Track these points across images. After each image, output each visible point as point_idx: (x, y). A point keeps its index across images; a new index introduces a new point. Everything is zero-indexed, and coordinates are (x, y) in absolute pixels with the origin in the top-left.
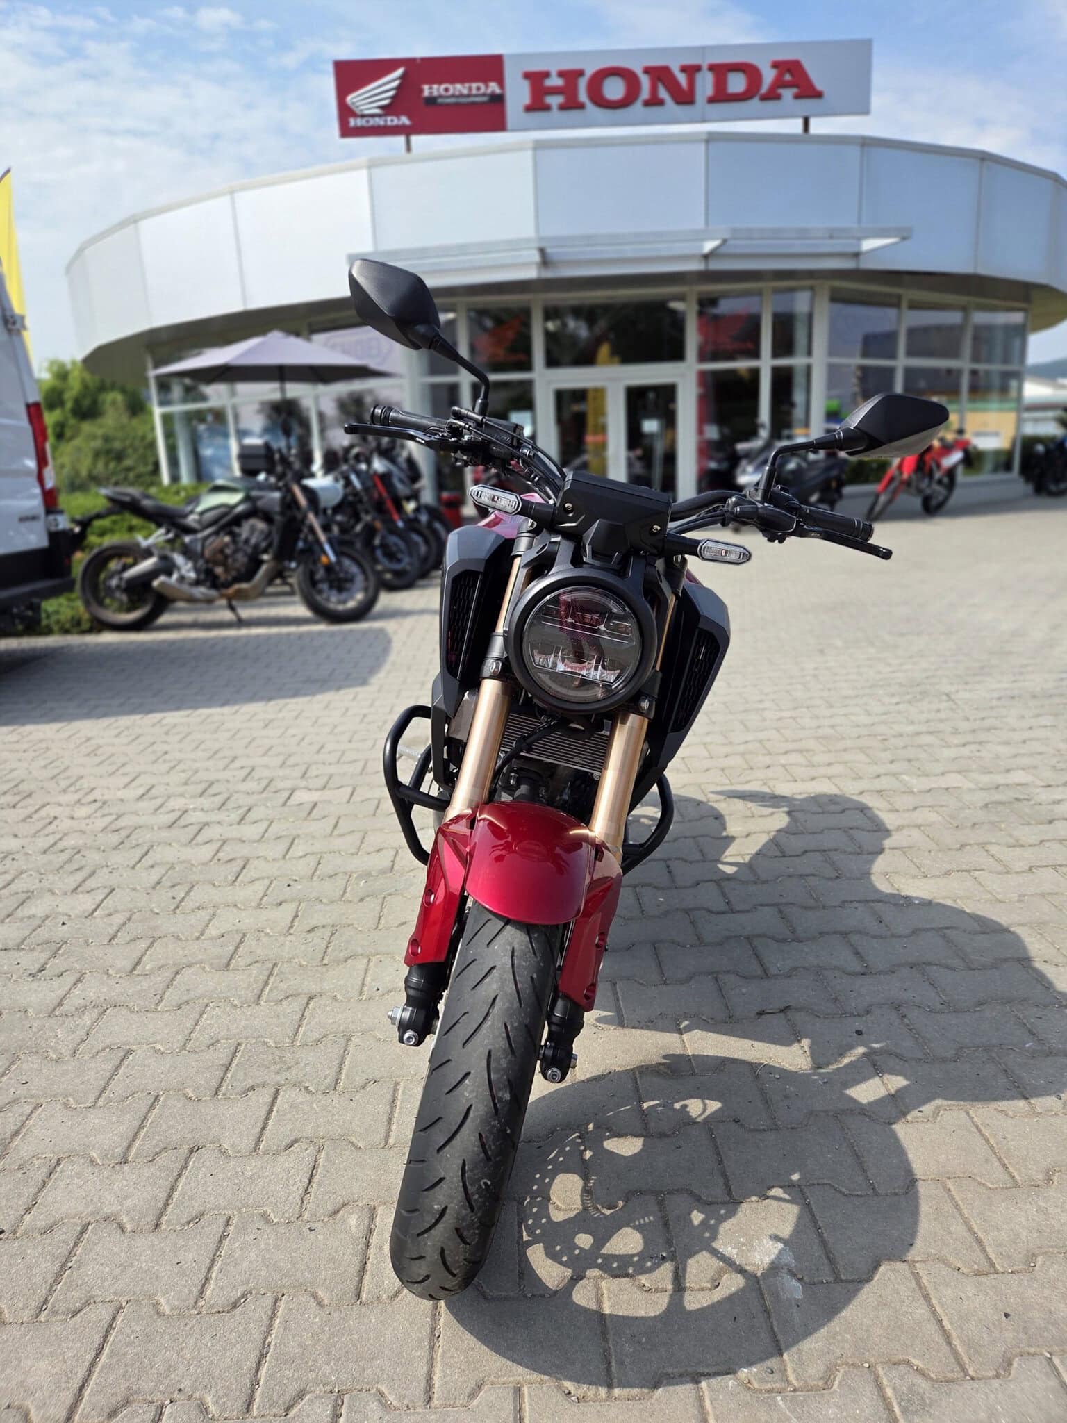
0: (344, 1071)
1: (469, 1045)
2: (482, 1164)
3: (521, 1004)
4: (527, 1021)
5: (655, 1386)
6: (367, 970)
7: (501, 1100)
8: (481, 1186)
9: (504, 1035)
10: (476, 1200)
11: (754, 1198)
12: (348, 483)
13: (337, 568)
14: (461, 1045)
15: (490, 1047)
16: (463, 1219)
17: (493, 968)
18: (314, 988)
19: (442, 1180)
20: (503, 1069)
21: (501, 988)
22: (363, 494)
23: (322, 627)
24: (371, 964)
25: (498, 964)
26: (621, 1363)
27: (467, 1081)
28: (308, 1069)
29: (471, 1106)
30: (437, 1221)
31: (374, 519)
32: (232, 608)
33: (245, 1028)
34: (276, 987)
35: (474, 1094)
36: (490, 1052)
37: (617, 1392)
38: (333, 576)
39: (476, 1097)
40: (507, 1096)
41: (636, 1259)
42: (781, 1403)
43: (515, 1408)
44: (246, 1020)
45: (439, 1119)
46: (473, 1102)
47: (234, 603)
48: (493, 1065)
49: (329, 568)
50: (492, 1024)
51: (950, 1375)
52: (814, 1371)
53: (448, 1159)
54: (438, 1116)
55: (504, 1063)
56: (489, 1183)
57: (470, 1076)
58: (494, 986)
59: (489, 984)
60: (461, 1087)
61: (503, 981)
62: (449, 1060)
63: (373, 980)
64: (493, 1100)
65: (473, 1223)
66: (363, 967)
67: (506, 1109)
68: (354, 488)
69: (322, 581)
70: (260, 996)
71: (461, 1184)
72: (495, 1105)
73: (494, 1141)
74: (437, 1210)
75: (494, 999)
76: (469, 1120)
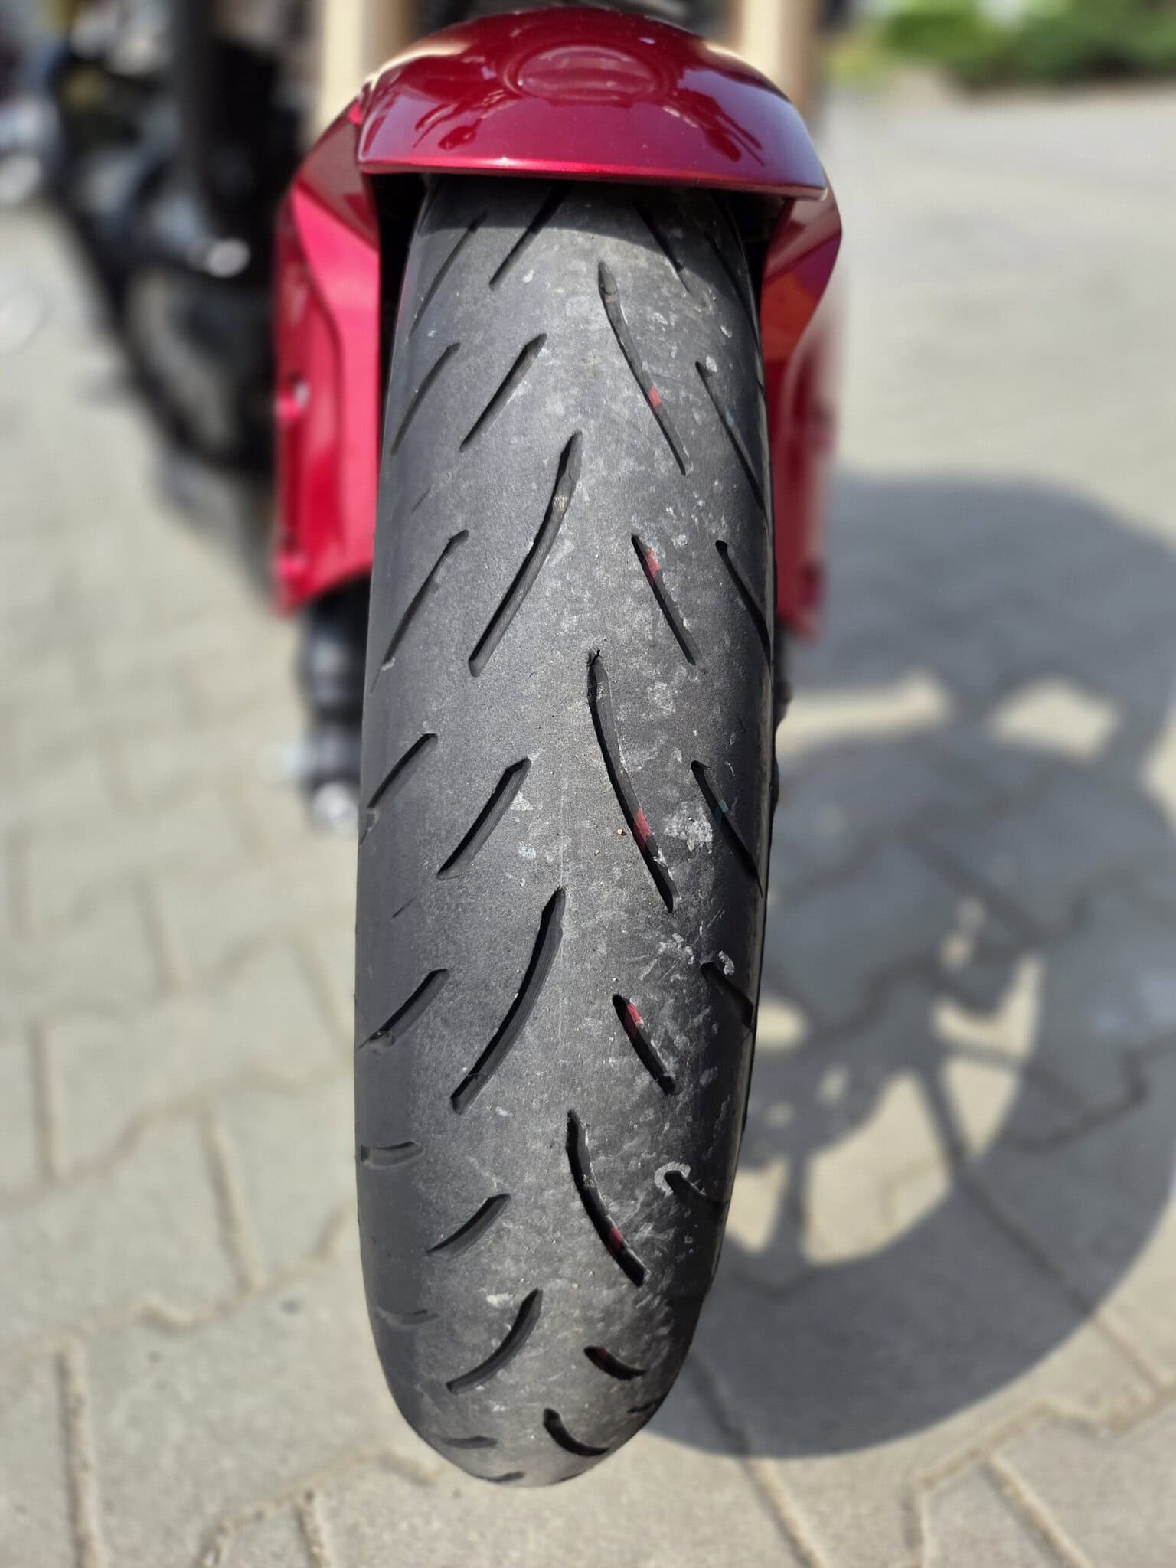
1: (497, 657)
2: (650, 1114)
7: (677, 848)
8: (658, 1194)
9: (641, 584)
10: (647, 1243)
14: (459, 667)
15: (588, 644)
16: (608, 1315)
17: (533, 346)
19: (494, 1205)
20: (663, 725)
21: (590, 401)
25: (553, 326)
27: (519, 802)
29: (557, 896)
30: (510, 1344)
35: (563, 846)
36: (593, 661)
39: (573, 855)
40: (701, 831)
45: (432, 976)
46: (563, 879)
48: (620, 714)
50: (581, 547)
53: (502, 1124)
54: (428, 967)
55: (662, 697)
56: (685, 1172)
57: (533, 778)
58: (556, 406)
59: (531, 403)
60: (498, 836)
61: (590, 382)
62: (426, 738)
64: (648, 854)
65: (647, 1315)
67: (707, 879)
71: (578, 1204)
72: (658, 874)
73: (682, 1013)
74: (503, 1310)
75: (567, 454)
76: (562, 962)
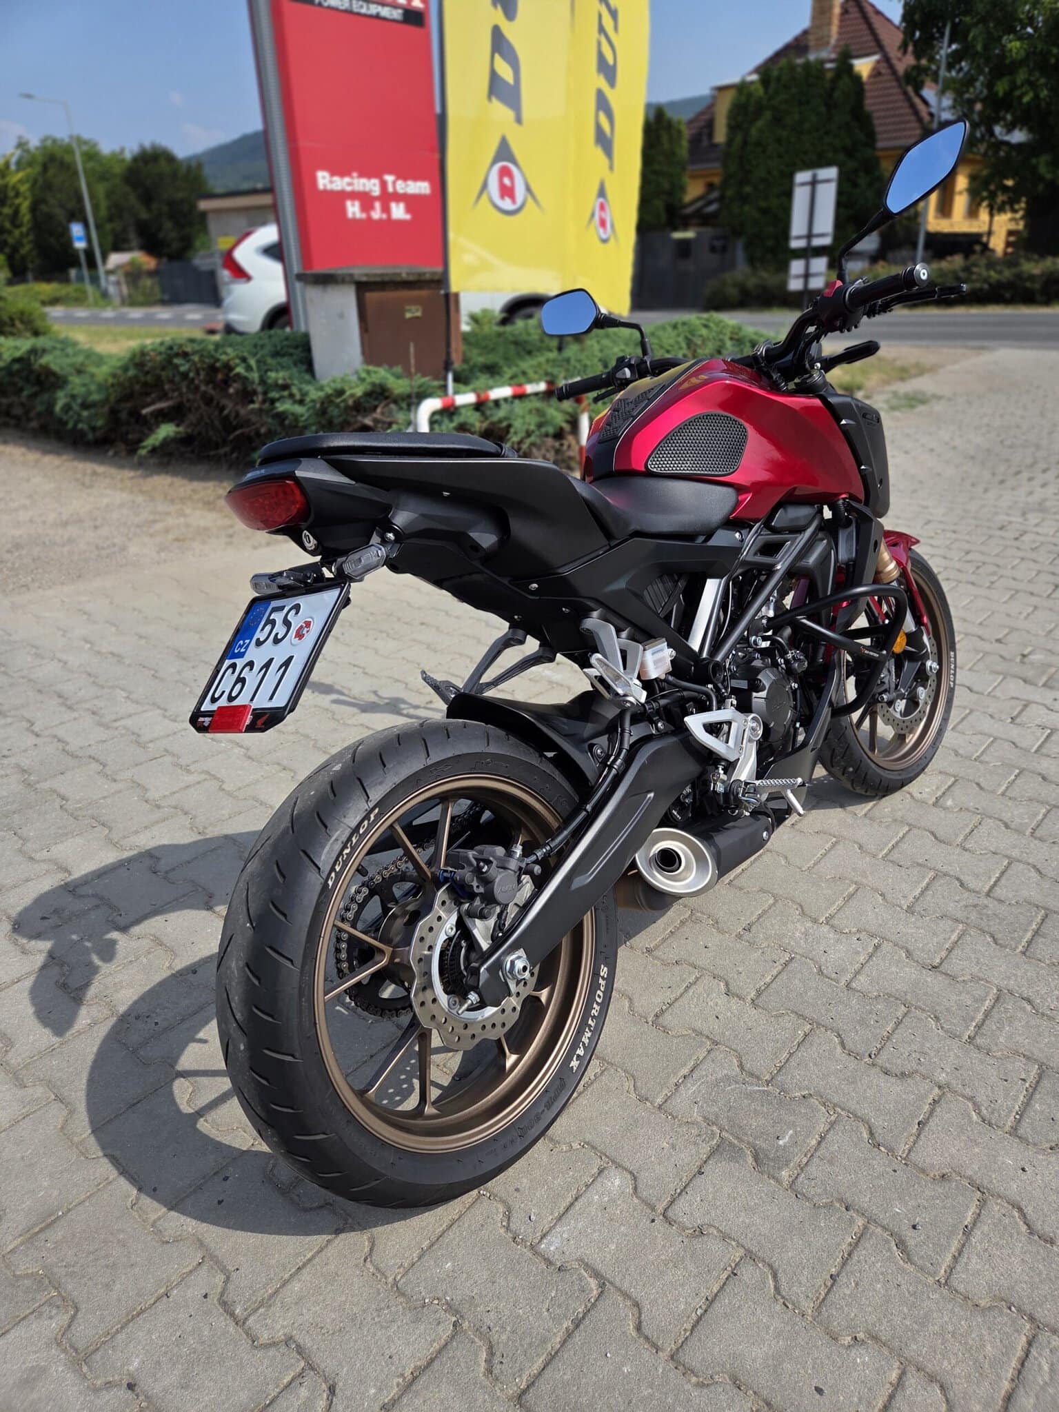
0: (924, 884)
6: (857, 973)
18: (929, 977)
24: (849, 977)
28: (957, 898)
33: (1017, 966)
34: (976, 1001)
44: (1015, 975)
63: (858, 953)
66: (862, 978)
70: (997, 999)
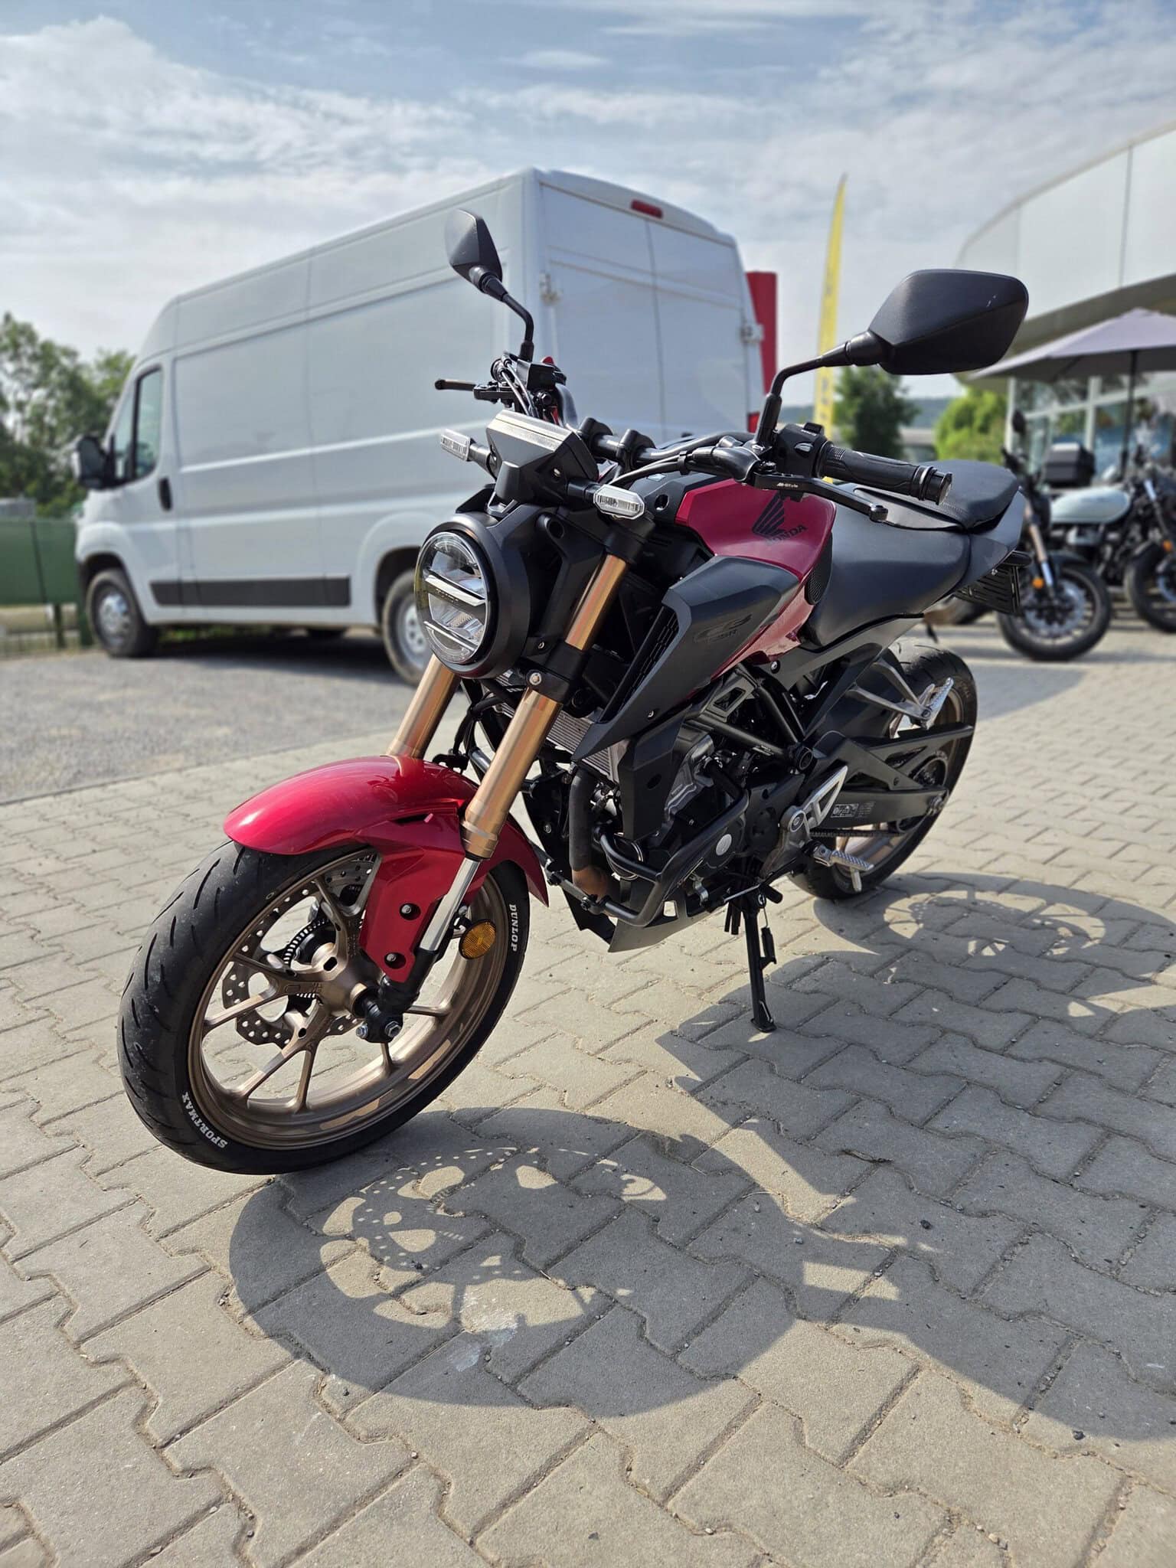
2: (133, 1028)
3: (195, 907)
4: (195, 924)
5: (271, 1336)
7: (152, 979)
8: (134, 1047)
9: (170, 926)
10: (132, 1058)
11: (561, 1282)
12: (1140, 490)
13: (1052, 594)
20: (160, 954)
22: (1156, 505)
23: (1022, 664)
26: (279, 1306)
31: (1165, 538)
32: (931, 634)
37: (248, 1319)
38: (1045, 603)
40: (157, 979)
41: (402, 1254)
42: (315, 1417)
43: (188, 1277)
47: (935, 628)
48: (154, 947)
49: (1042, 593)
51: (458, 1523)
52: (373, 1422)
56: (141, 1047)
64: (146, 976)
65: (135, 1078)
68: (1148, 498)
69: (1030, 608)
72: (146, 981)
